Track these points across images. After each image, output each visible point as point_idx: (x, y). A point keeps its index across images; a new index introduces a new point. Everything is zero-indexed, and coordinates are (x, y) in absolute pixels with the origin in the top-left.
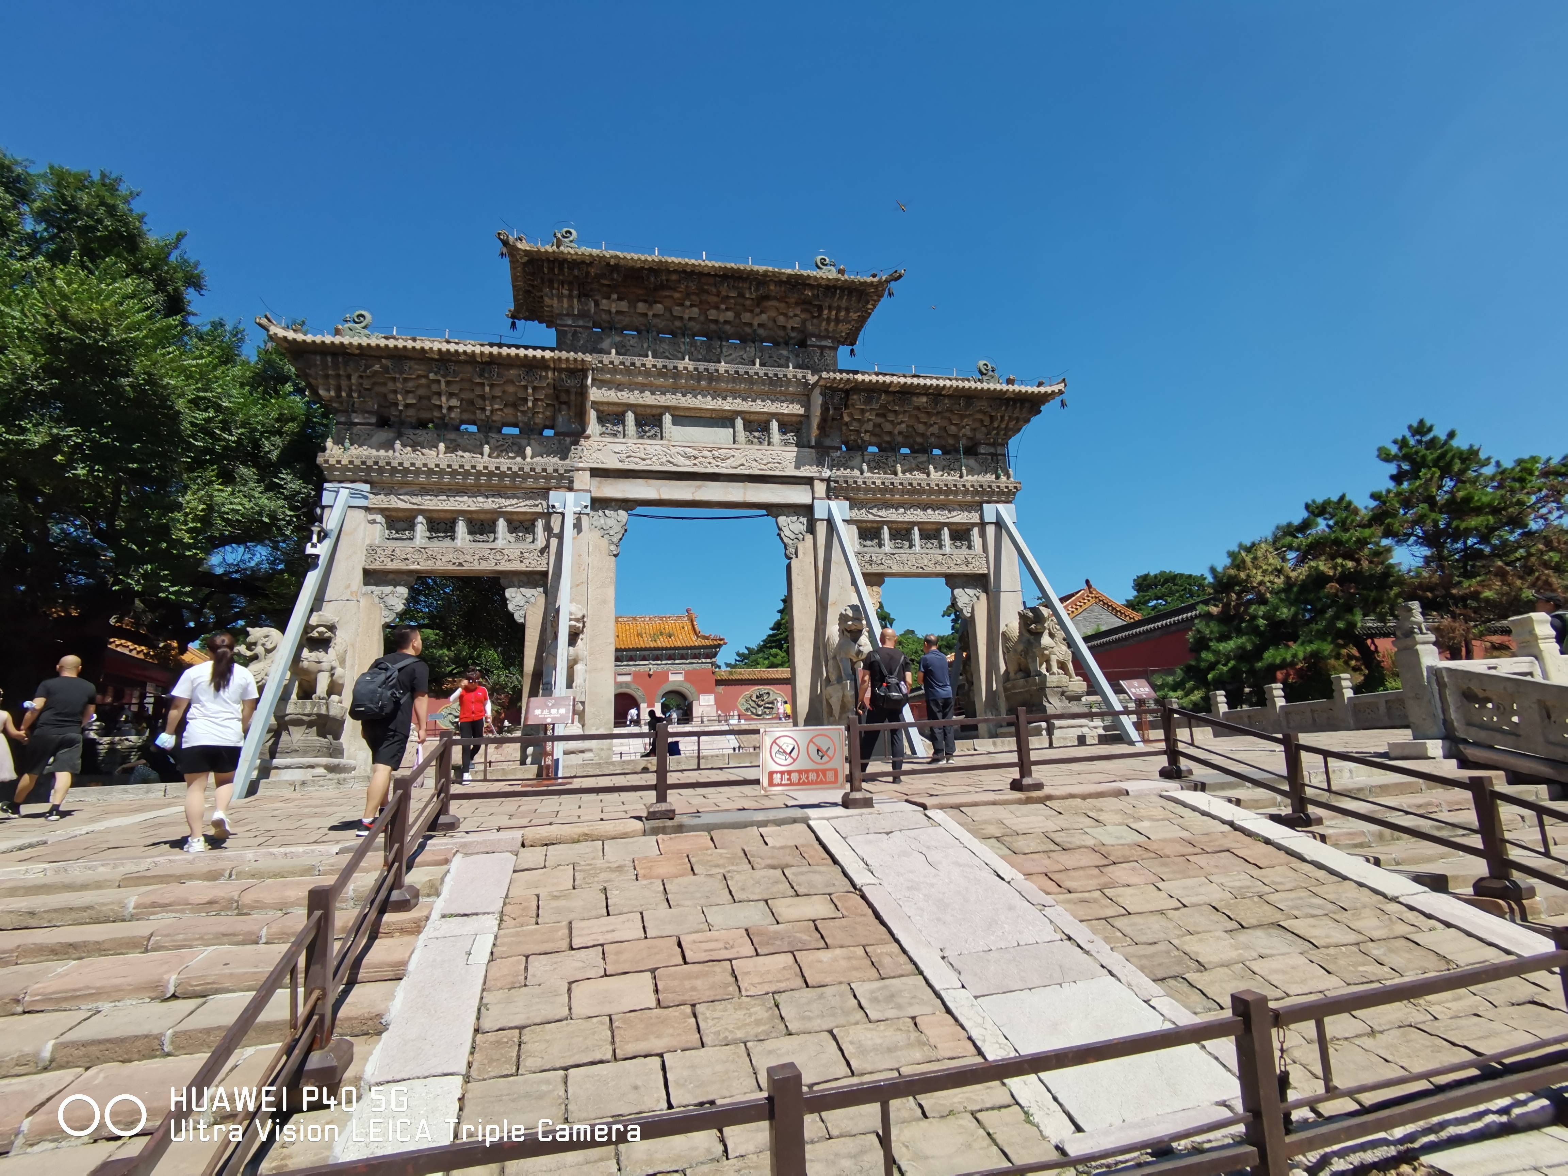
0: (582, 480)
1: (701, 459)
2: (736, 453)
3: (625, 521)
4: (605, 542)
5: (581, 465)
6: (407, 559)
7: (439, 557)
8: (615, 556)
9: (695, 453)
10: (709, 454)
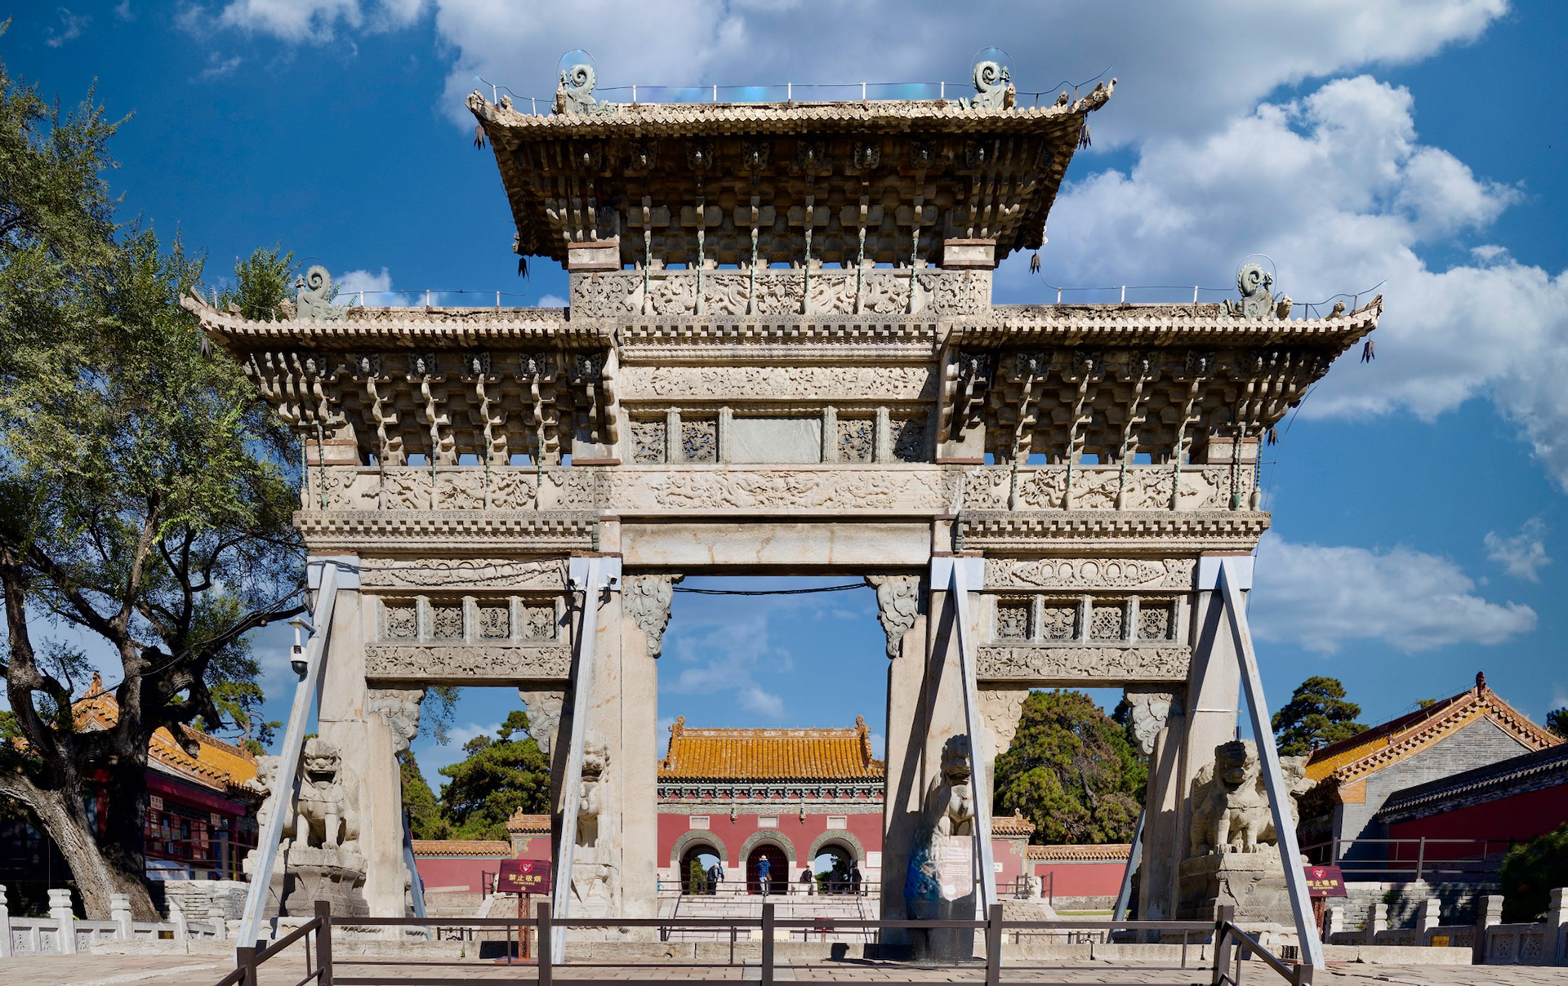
0: (611, 536)
1: (770, 493)
2: (820, 478)
3: (668, 600)
4: (640, 636)
5: (608, 513)
6: (411, 664)
7: (447, 661)
8: (656, 656)
9: (763, 482)
10: (780, 483)
